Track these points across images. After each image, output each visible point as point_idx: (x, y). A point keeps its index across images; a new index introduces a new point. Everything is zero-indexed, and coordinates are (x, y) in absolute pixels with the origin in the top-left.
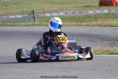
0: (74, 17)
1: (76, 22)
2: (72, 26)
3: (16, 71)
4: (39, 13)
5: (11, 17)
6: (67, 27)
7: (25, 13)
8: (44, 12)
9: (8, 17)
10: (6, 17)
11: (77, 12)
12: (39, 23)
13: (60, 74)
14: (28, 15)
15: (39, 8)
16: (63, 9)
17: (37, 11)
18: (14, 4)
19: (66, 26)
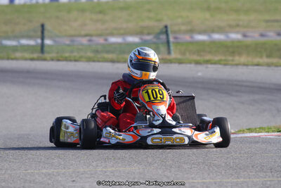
0: (264, 44)
1: (269, 56)
2: (258, 65)
3: (121, 169)
4: (179, 32)
5: (113, 40)
6: (245, 67)
7: (146, 31)
8: (192, 31)
9: (106, 40)
10: (101, 40)
11: (271, 34)
12: (179, 56)
13: (227, 180)
14: (155, 37)
15: (180, 20)
16: (238, 26)
17: (176, 28)
18: (122, 9)
19: (245, 65)
